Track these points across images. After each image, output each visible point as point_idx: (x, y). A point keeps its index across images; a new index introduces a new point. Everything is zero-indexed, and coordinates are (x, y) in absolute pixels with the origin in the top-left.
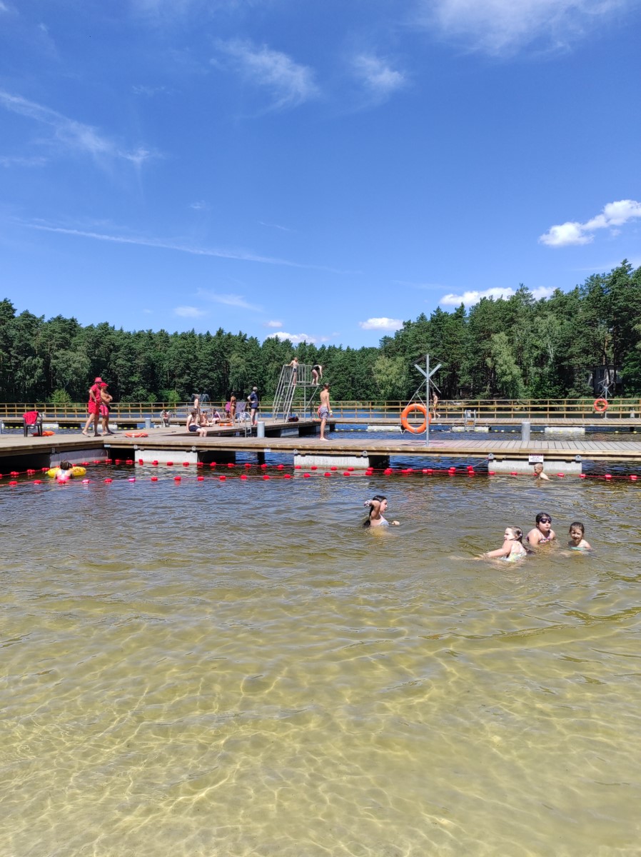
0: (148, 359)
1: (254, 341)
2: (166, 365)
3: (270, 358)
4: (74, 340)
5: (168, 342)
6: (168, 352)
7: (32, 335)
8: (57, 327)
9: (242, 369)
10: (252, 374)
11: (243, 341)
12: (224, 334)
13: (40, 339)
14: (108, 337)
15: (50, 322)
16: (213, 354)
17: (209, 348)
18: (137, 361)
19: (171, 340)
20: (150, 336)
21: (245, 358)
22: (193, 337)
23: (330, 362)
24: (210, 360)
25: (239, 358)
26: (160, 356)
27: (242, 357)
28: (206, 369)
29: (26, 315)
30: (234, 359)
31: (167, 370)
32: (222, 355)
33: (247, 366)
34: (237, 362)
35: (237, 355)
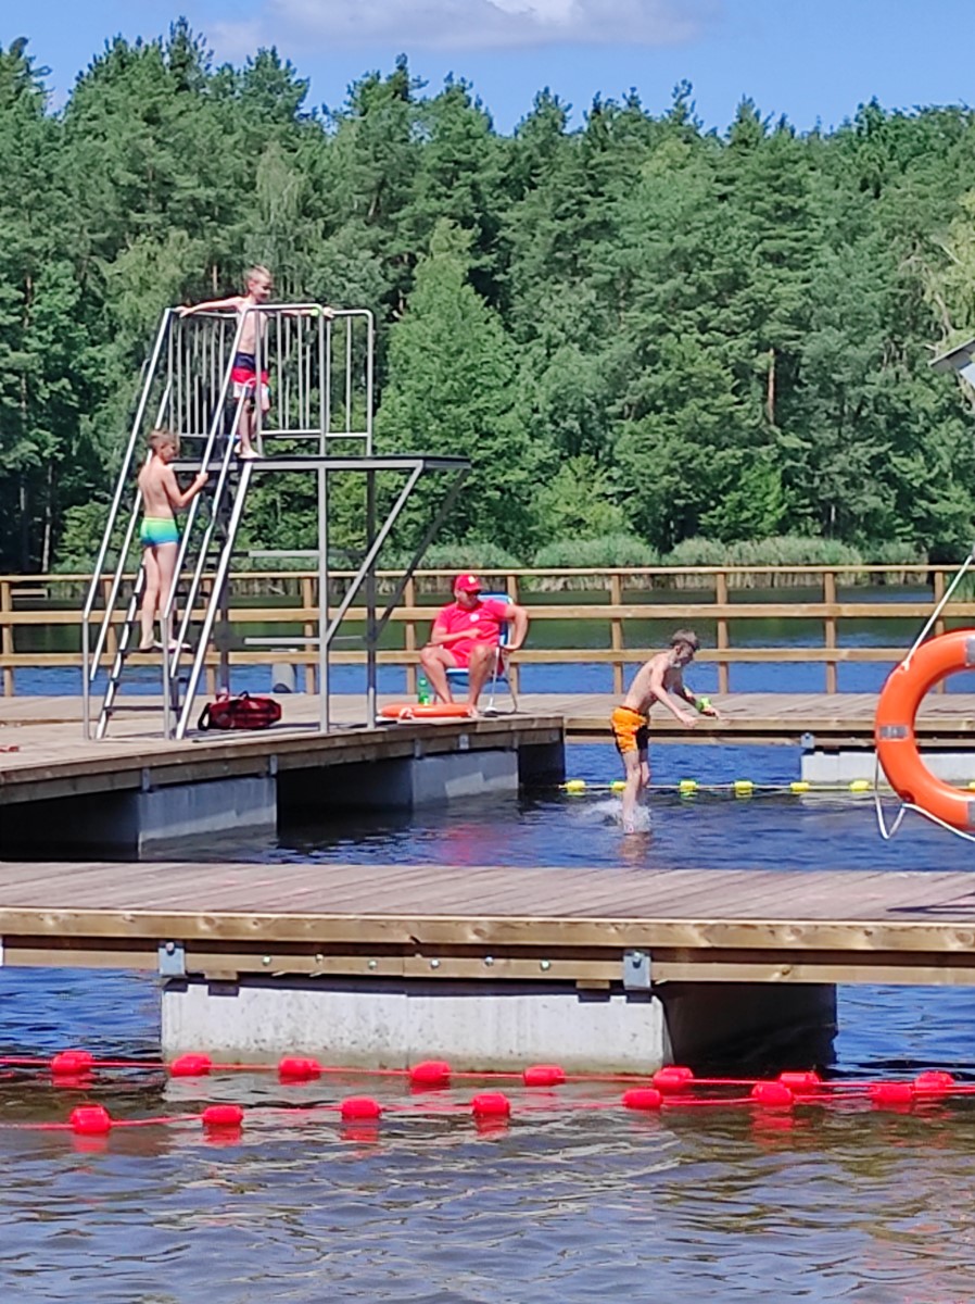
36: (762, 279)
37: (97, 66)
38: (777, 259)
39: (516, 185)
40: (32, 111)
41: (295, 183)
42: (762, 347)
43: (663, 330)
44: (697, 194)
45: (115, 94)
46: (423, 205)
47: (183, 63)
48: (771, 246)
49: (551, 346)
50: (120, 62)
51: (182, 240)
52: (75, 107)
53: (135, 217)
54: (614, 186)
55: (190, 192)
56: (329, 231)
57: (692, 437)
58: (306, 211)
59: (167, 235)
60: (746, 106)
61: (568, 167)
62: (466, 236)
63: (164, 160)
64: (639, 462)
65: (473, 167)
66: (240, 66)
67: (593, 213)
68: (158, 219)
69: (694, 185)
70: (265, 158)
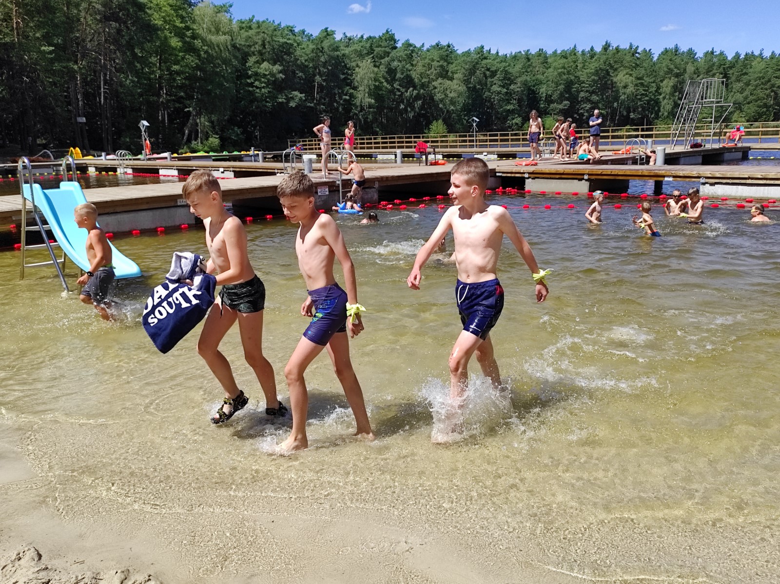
0: (525, 83)
1: (648, 54)
2: (543, 90)
3: (666, 73)
4: (452, 68)
5: (547, 62)
6: (546, 74)
7: (412, 65)
8: (436, 55)
9: (631, 89)
10: (643, 94)
11: (633, 55)
12: (611, 48)
13: (420, 68)
14: (485, 61)
15: (428, 50)
16: (596, 73)
17: (593, 66)
18: (512, 87)
19: (549, 60)
20: (528, 57)
21: (634, 75)
22: (575, 54)
23: (746, 74)
24: (594, 80)
25: (628, 76)
26: (537, 80)
27: (631, 75)
28: (587, 91)
29: (408, 45)
30: (621, 78)
31: (544, 95)
32: (608, 73)
33: (636, 85)
34: (625, 81)
35: (625, 72)
36: (773, 81)
37: (662, 53)
38: (776, 77)
39: (731, 68)
40: (652, 60)
41: (693, 69)
42: (772, 91)
43: (755, 89)
44: (763, 67)
45: (664, 57)
46: (714, 71)
47: (676, 51)
48: (775, 75)
49: (735, 93)
50: (666, 51)
51: (674, 79)
52: (658, 59)
53: (666, 76)
54: (749, 66)
55: (676, 71)
56: (698, 76)
57: (758, 107)
58: (695, 73)
59: (671, 78)
60: (773, 52)
61: (740, 63)
62: (721, 76)
63: (672, 67)
64: (749, 111)
65: (724, 65)
66: (685, 51)
67: (744, 71)
68: (670, 76)
69: (763, 65)
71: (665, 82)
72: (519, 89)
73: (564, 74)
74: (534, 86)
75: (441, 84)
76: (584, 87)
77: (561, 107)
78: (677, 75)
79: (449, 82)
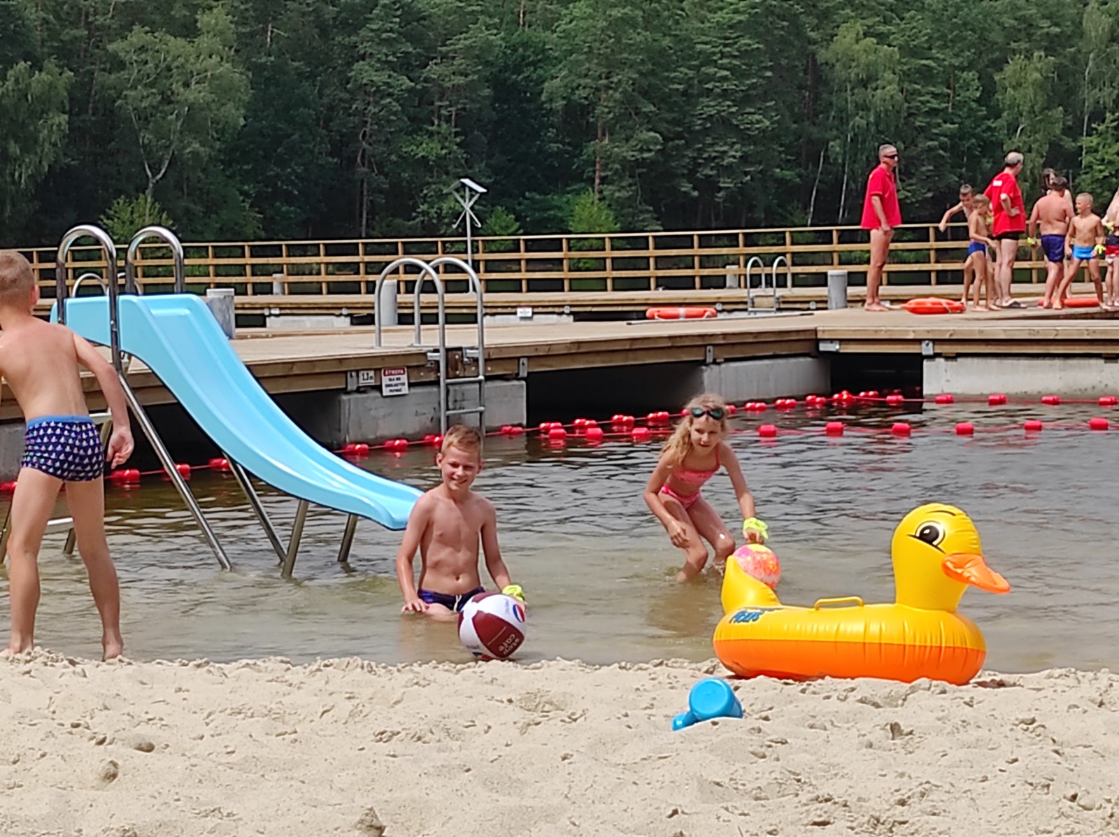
2: (555, 85)
3: (1012, 34)
6: (563, 25)
9: (888, 90)
10: (933, 112)
18: (434, 70)
24: (746, 53)
25: (871, 41)
26: (525, 45)
27: (882, 38)
28: (725, 94)
31: (559, 104)
32: (797, 29)
33: (906, 76)
34: (863, 59)
35: (859, 27)
51: (1041, 57)
53: (1013, 45)
55: (1046, 30)
59: (1032, 55)
68: (1027, 45)
70: (1089, 8)
71: (1009, 69)
72: (460, 80)
73: (634, 27)
74: (517, 70)
75: (142, 49)
76: (711, 78)
77: (626, 152)
78: (1052, 45)
79: (177, 44)
